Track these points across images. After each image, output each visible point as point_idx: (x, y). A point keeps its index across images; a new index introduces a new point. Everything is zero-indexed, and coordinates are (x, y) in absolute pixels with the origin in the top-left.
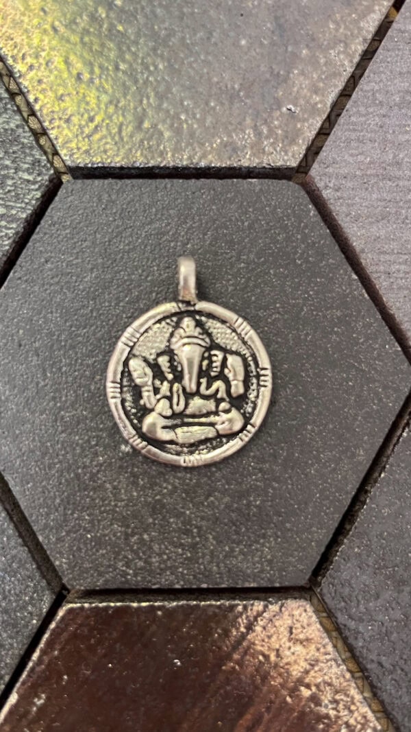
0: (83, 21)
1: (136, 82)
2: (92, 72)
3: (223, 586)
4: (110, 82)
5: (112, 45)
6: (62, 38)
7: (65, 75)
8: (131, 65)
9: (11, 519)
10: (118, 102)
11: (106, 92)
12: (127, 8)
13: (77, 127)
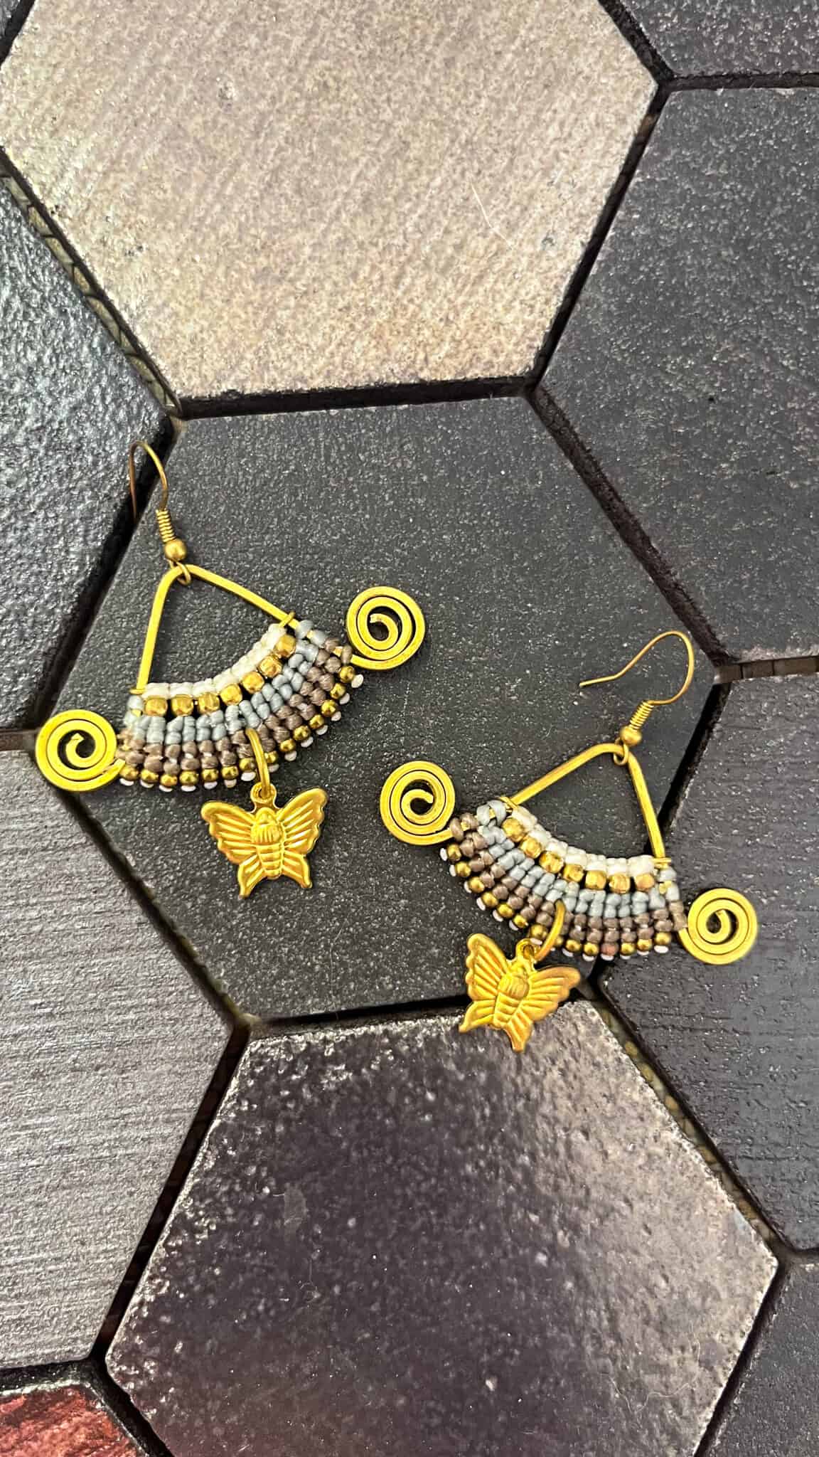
0: (589, 1220)
1: (503, 1139)
2: (568, 1144)
3: (307, 413)
4: (540, 1134)
5: (543, 1190)
6: (616, 1190)
7: (605, 1134)
8: (514, 1164)
9: (612, 489)
10: (526, 1105)
11: (544, 1116)
12: (527, 1251)
13: (581, 1060)
